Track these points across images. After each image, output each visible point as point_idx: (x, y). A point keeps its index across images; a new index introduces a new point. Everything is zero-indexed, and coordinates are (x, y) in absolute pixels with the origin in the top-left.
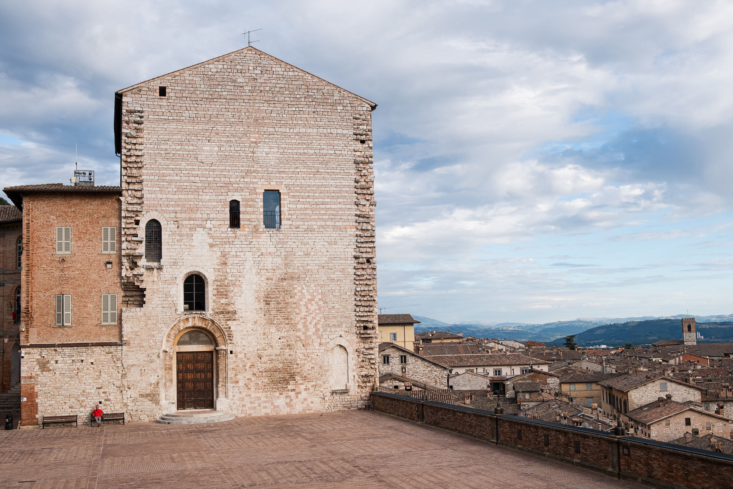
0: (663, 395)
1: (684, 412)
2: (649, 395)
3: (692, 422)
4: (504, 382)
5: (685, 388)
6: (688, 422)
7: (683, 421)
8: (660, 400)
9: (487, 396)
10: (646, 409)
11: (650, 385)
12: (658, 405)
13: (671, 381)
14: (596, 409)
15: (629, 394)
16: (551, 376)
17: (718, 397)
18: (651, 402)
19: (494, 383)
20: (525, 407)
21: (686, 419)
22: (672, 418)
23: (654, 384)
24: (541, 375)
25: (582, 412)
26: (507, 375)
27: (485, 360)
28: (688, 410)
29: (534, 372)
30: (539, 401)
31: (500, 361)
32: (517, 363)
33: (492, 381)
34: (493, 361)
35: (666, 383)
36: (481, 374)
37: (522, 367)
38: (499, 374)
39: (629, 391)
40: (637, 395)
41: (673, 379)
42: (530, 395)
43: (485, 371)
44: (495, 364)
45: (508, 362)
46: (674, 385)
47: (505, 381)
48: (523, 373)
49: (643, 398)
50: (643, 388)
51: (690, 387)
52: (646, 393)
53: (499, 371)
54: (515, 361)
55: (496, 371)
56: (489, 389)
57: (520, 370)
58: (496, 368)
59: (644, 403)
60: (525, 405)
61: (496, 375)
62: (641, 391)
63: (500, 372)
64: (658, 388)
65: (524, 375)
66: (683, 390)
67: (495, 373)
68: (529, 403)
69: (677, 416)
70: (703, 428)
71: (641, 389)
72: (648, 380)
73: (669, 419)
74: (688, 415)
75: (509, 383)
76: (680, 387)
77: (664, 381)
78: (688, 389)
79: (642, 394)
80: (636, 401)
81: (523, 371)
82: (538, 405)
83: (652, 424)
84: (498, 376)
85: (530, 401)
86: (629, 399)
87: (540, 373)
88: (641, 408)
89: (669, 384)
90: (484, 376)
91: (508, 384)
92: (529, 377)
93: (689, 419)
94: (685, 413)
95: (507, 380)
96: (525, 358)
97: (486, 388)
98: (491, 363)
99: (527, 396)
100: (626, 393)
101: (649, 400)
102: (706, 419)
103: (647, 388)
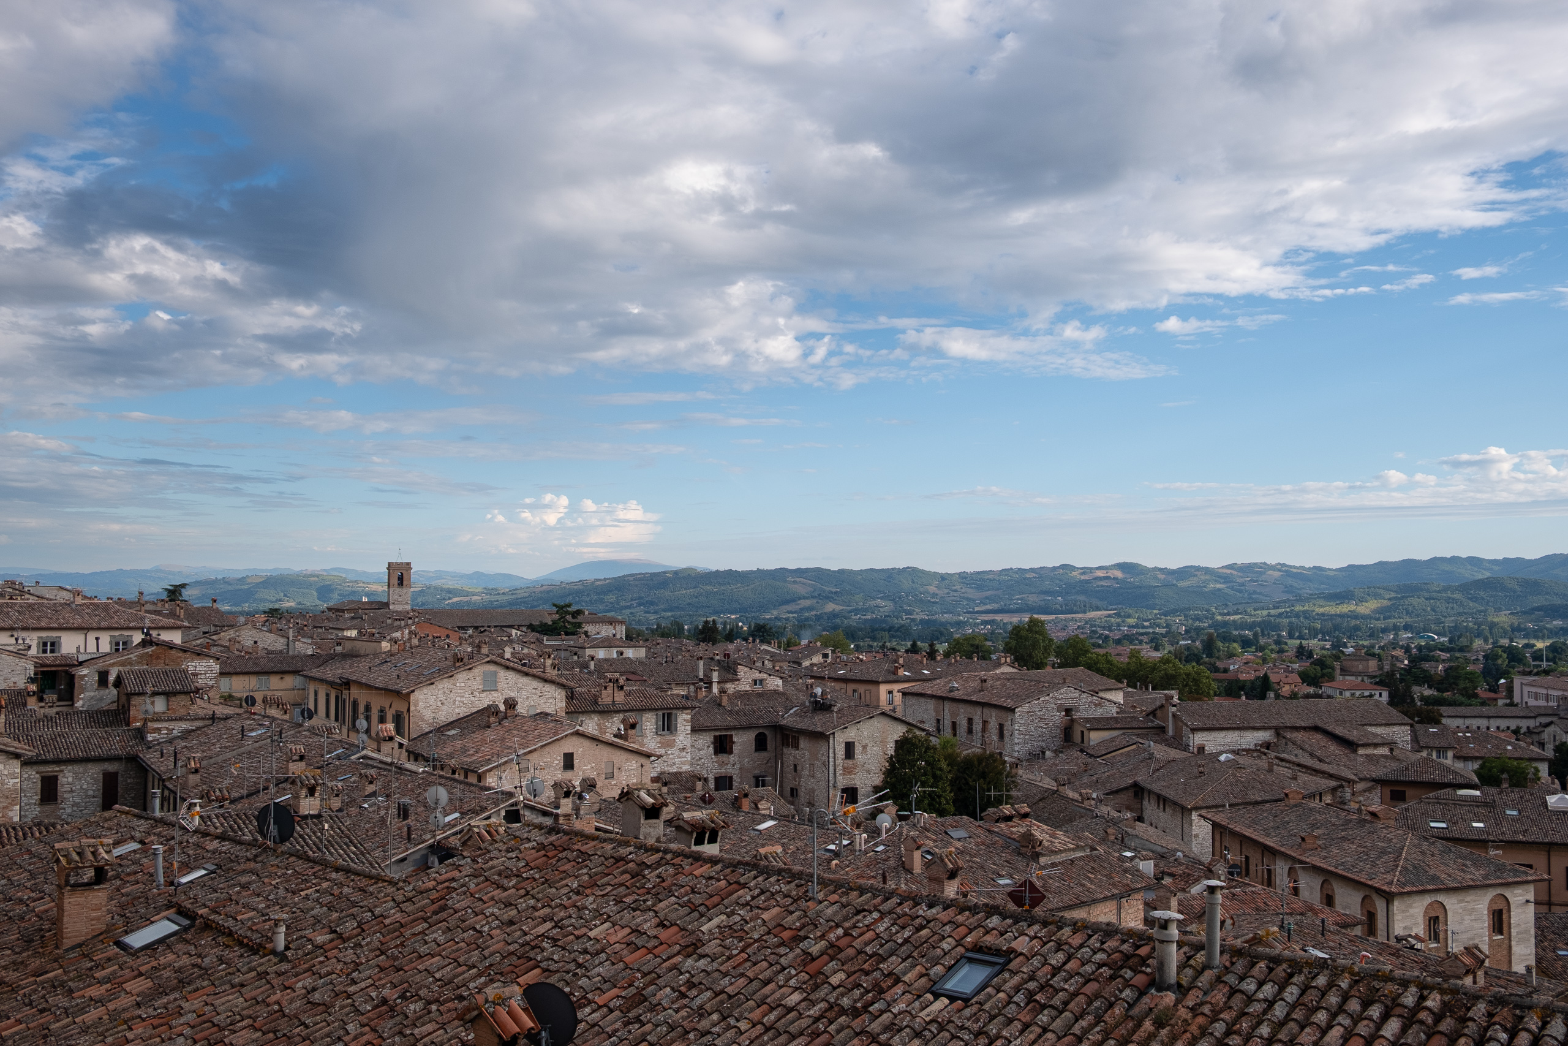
0: (497, 699)
1: (562, 738)
2: (458, 699)
3: (576, 762)
4: (73, 671)
5: (535, 683)
6: (569, 762)
7: (559, 761)
8: (491, 711)
9: (25, 705)
10: (453, 732)
11: (462, 677)
12: (483, 723)
13: (507, 668)
14: (391, 739)
15: (412, 697)
16: (199, 654)
17: (596, 703)
18: (462, 715)
19: (43, 673)
20: (160, 734)
21: (565, 755)
22: (535, 755)
23: (470, 675)
24: (173, 652)
25: (363, 749)
26: (78, 651)
27: (15, 615)
28: (572, 734)
29: (157, 645)
30: (203, 719)
31: (57, 619)
32: (104, 624)
33: (42, 666)
34: (39, 619)
35: (496, 673)
36: (8, 648)
37: (117, 633)
38: (52, 651)
39: (413, 691)
40: (432, 701)
41: (512, 664)
42: (168, 701)
43: (20, 641)
44: (43, 624)
45: (78, 621)
46: (512, 676)
47: (74, 666)
48: (117, 650)
49: (445, 707)
50: (446, 684)
51: (546, 681)
52: (452, 695)
53: (53, 644)
54: (97, 618)
55: (45, 644)
56: (33, 687)
57: (111, 643)
58: (44, 634)
59: (444, 719)
60: (159, 730)
61: (45, 651)
62: (441, 692)
63: (55, 645)
64: (477, 684)
65: (117, 654)
66: (530, 688)
67: (41, 648)
68: (173, 723)
69: (547, 749)
70: (598, 774)
71: (441, 686)
72: (458, 664)
73: (529, 757)
74: (568, 746)
75: (85, 671)
76: (525, 680)
77: (492, 668)
78: (540, 685)
79: (441, 697)
80: (428, 714)
81: (117, 644)
82: (199, 728)
83: (490, 770)
84: (48, 654)
85: (176, 720)
86: (412, 709)
87: (171, 648)
88: (441, 729)
89: (502, 673)
90: (18, 654)
91: (85, 676)
92: (141, 656)
93: (572, 754)
94: (563, 741)
95: (81, 664)
96: (124, 612)
97: (21, 684)
98: (32, 623)
99: (160, 705)
100: (405, 697)
101: (457, 711)
102: (605, 753)
103: (455, 685)
